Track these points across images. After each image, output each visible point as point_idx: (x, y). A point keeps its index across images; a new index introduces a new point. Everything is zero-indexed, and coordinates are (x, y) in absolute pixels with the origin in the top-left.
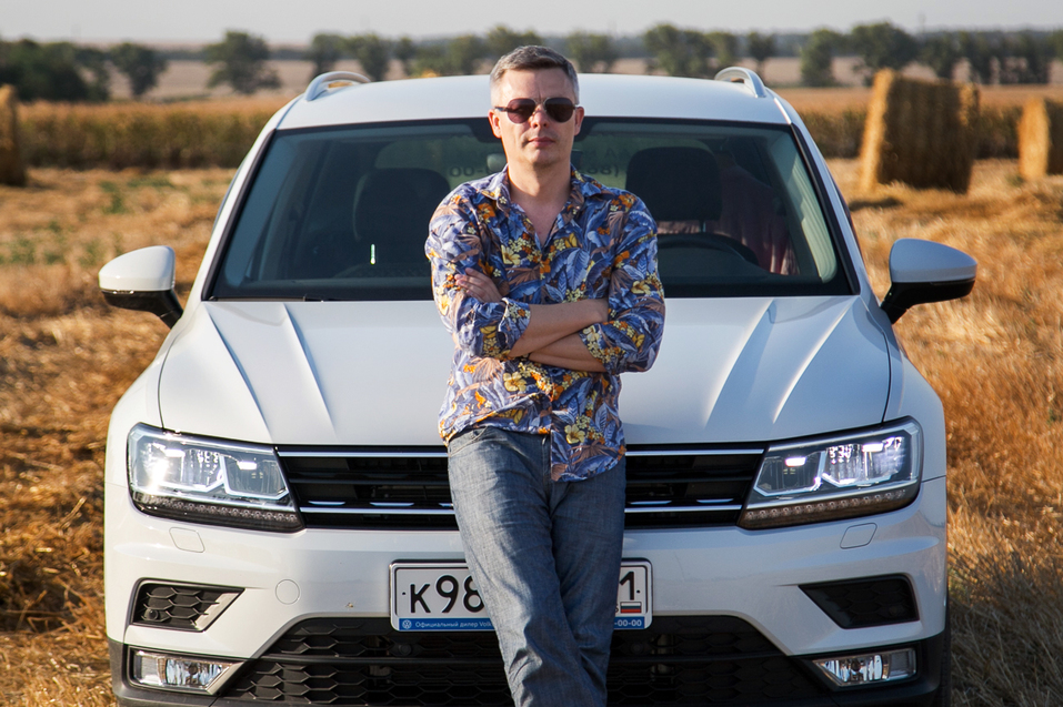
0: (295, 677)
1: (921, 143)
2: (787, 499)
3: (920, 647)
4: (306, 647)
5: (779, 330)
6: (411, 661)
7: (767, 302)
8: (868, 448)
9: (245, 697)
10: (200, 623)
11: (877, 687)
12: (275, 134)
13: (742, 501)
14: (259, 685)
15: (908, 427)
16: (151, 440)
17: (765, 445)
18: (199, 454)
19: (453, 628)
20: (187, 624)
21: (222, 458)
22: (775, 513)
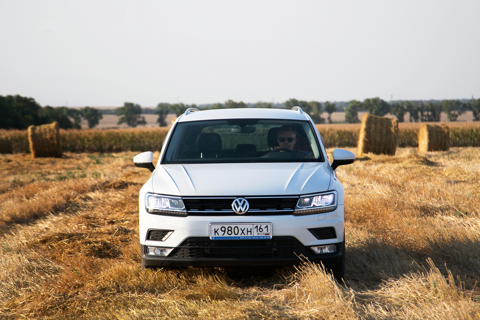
0: (187, 251)
1: (378, 139)
2: (305, 208)
3: (337, 244)
4: (190, 244)
5: (303, 170)
6: (215, 247)
7: (302, 163)
8: (324, 197)
9: (174, 257)
10: (164, 239)
11: (327, 254)
12: (178, 123)
13: (294, 209)
14: (178, 254)
15: (334, 192)
16: (151, 196)
17: (299, 195)
18: (163, 199)
19: (224, 239)
20: (160, 239)
21: (168, 200)
22: (302, 212)
